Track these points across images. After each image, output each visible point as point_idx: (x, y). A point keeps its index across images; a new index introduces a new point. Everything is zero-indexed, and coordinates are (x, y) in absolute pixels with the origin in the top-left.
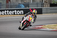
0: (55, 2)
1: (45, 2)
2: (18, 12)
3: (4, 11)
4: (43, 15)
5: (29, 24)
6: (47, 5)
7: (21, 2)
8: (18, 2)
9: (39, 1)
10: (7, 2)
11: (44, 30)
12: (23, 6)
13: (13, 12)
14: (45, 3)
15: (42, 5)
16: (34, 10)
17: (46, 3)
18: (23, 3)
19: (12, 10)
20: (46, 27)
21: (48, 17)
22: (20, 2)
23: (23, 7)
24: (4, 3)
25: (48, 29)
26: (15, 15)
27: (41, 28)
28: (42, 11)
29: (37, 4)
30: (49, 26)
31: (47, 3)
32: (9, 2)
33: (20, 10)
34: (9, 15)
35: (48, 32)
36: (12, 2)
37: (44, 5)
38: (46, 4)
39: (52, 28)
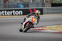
0: (57, 2)
1: (46, 2)
4: (44, 15)
5: (32, 26)
6: (48, 5)
7: (20, 1)
8: (17, 2)
11: (45, 32)
12: (22, 6)
14: (46, 3)
15: (43, 5)
17: (47, 2)
18: (22, 2)
19: (10, 11)
20: (47, 29)
21: (49, 18)
22: (19, 2)
23: (22, 7)
24: (1, 3)
25: (49, 31)
26: (14, 16)
27: (42, 29)
28: (43, 11)
29: (38, 4)
30: (50, 28)
31: (48, 2)
32: (7, 2)
33: (19, 10)
34: (7, 16)
35: (50, 34)
36: (10, 2)
37: (45, 5)
38: (47, 4)
39: (53, 30)
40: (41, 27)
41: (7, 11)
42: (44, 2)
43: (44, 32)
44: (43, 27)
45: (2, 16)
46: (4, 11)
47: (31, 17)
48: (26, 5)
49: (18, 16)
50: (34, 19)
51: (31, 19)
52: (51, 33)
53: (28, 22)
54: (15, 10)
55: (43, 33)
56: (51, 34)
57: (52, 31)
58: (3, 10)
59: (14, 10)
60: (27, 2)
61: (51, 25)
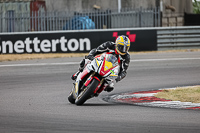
1: (167, 8)
2: (73, 45)
3: (24, 40)
4: (160, 52)
6: (172, 20)
7: (83, 7)
8: (72, 10)
9: (145, 6)
10: (34, 8)
11: (164, 108)
12: (89, 22)
13: (55, 42)
14: (167, 13)
15: (158, 18)
16: (121, 37)
17: (170, 11)
18: (89, 11)
19: (51, 37)
20: (171, 97)
22: (79, 9)
23: (89, 26)
24: (23, 11)
25: (178, 103)
26: (62, 55)
27: (154, 99)
28: (156, 39)
29: (139, 15)
30: (180, 93)
31: (173, 10)
32: (42, 10)
33: (78, 36)
34: (41, 56)
36: (50, 10)
37: (165, 20)
38: (169, 15)
39: (190, 100)
40: (150, 92)
41: (41, 37)
42: (162, 8)
43: (160, 107)
44: (156, 91)
45: (25, 56)
46: (32, 39)
47: (100, 58)
48: (103, 19)
49: (78, 55)
50: (108, 65)
51: (99, 63)
52: (182, 109)
53: (92, 72)
54: (68, 36)
55: (156, 110)
56: (183, 112)
57: (187, 103)
58: (27, 36)
59: (62, 35)
60: (105, 10)
61: (181, 86)
